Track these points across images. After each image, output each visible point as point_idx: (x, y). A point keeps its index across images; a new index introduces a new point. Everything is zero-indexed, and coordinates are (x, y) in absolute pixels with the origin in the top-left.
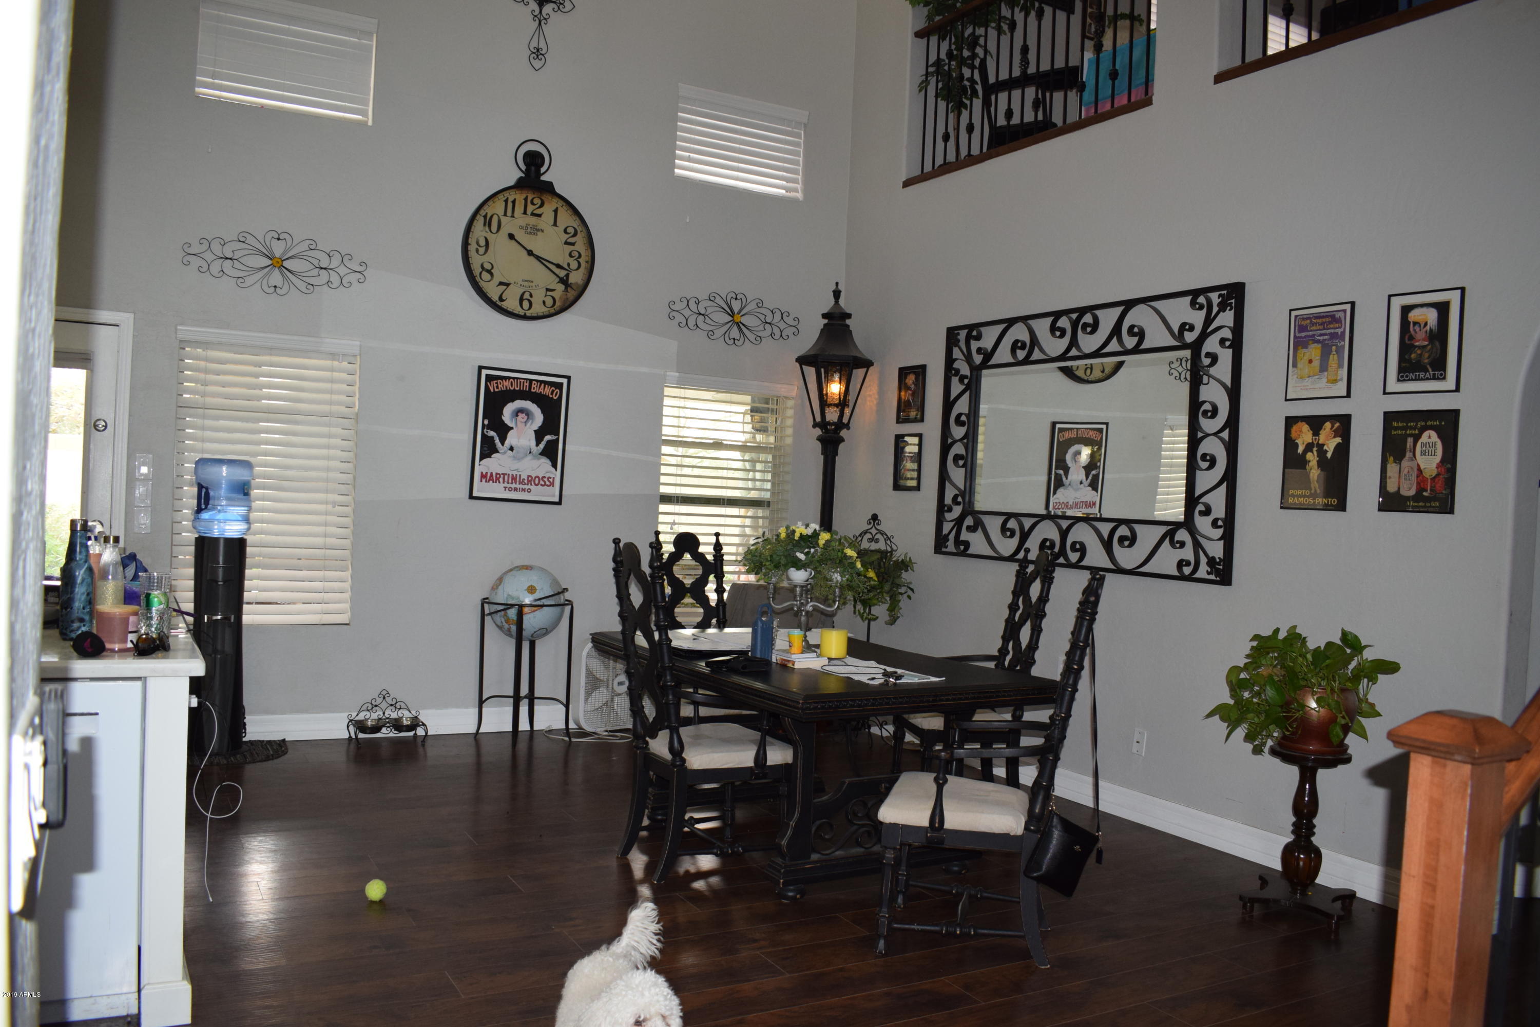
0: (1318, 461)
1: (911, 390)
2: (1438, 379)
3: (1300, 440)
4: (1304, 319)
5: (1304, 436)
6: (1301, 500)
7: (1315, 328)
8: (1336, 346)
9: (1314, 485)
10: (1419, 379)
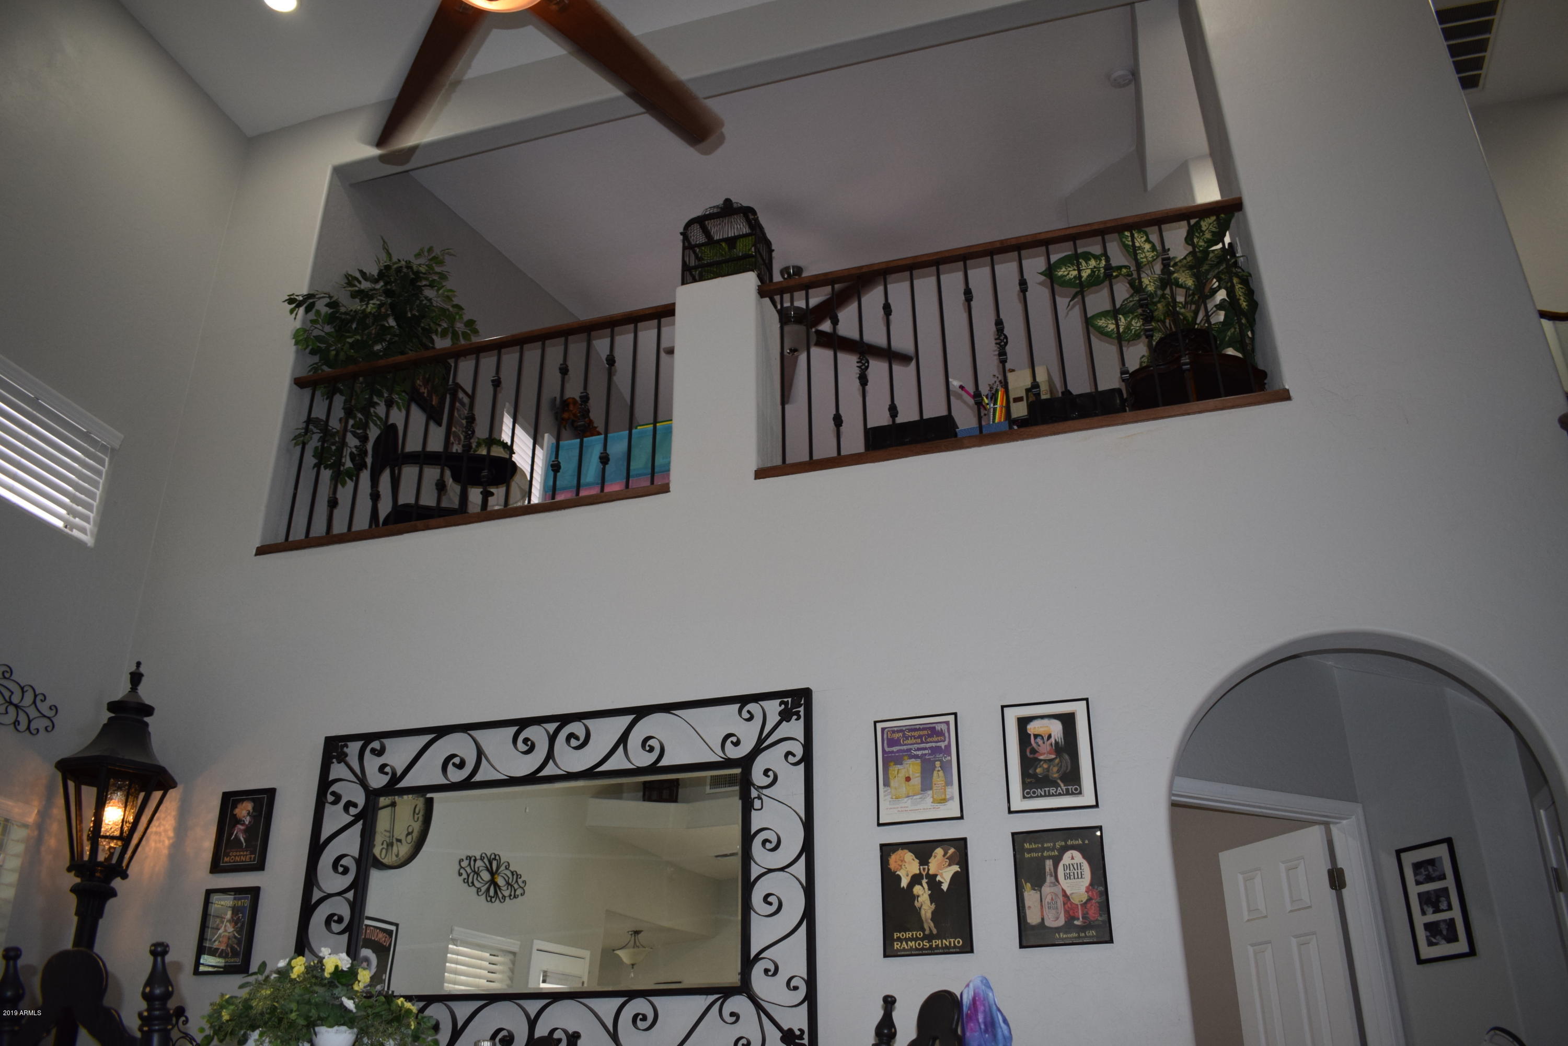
0: (930, 895)
1: (243, 824)
2: (1073, 794)
3: (902, 871)
4: (894, 732)
5: (907, 866)
6: (912, 944)
7: (909, 741)
8: (941, 761)
9: (929, 925)
10: (1050, 795)
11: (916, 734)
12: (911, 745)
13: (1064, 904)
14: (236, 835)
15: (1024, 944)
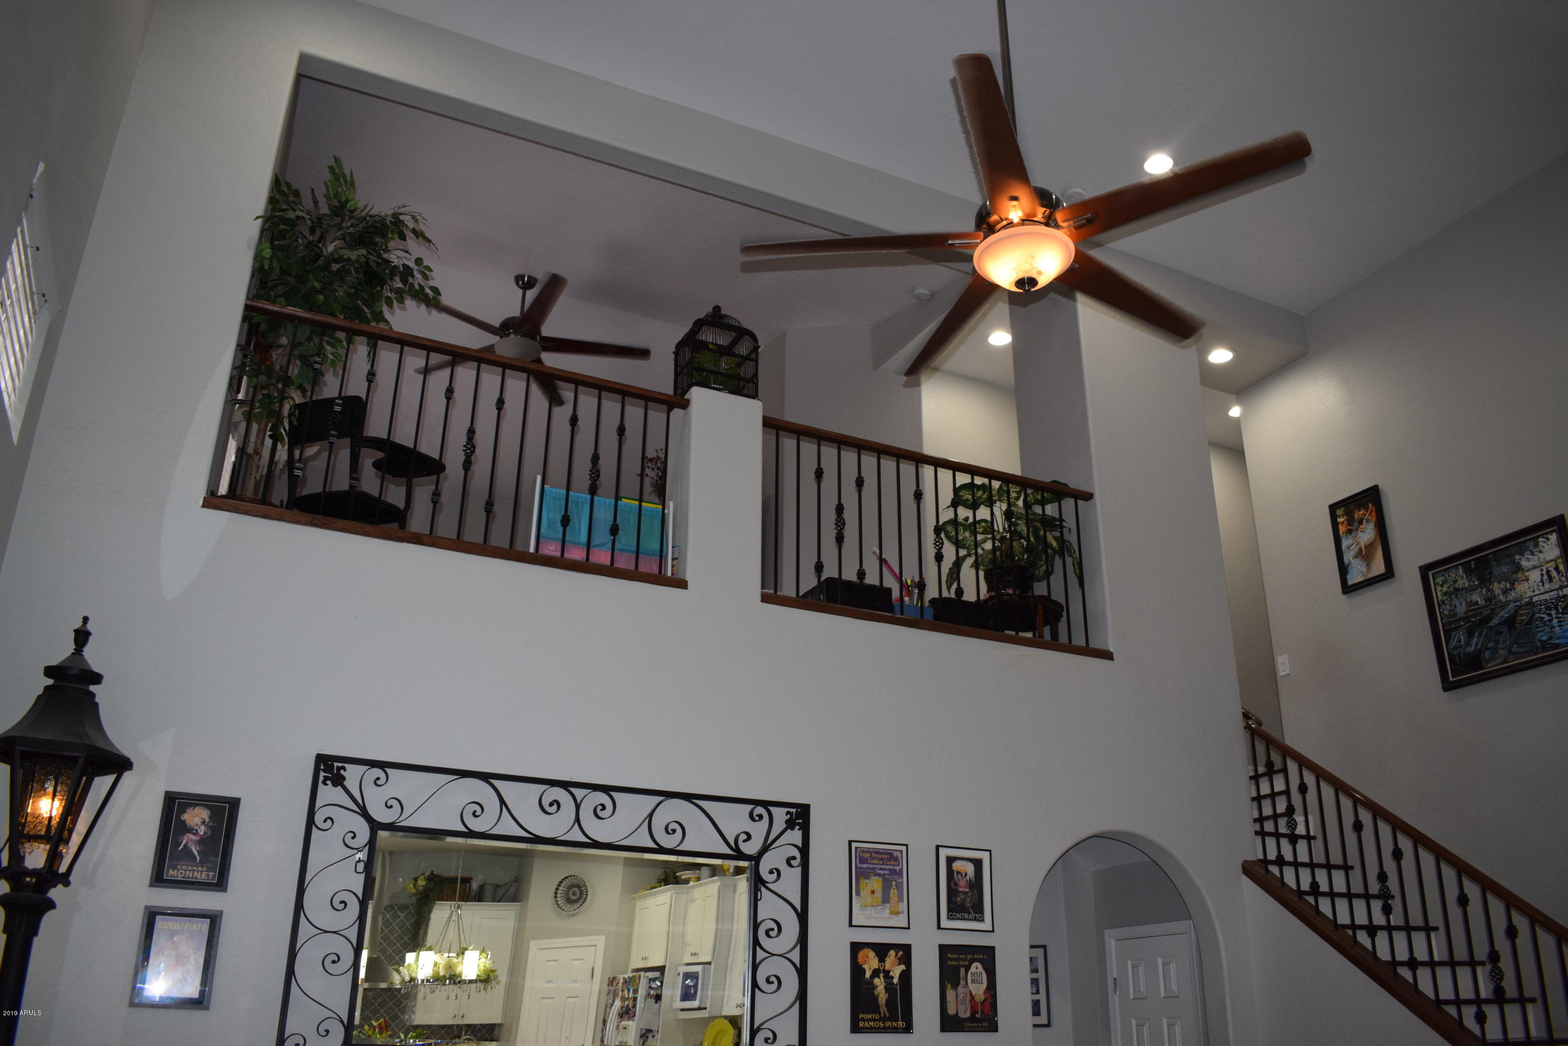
0: (885, 986)
1: (196, 834)
2: (978, 920)
3: (866, 965)
4: (864, 852)
5: (870, 962)
6: (871, 1023)
7: (874, 862)
8: (896, 881)
9: (883, 1009)
10: (963, 919)
11: (880, 856)
12: (876, 864)
13: (971, 1001)
14: (185, 845)
15: (944, 1029)
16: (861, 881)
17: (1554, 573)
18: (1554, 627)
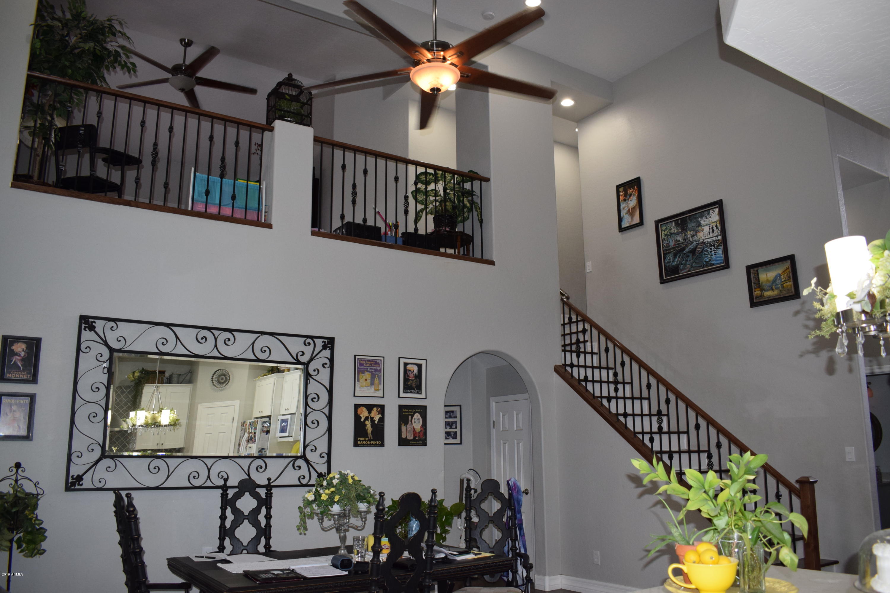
0: (371, 425)
1: (20, 356)
2: (419, 393)
3: (362, 415)
4: (362, 360)
5: (364, 413)
8: (378, 375)
9: (370, 436)
10: (411, 393)
11: (370, 363)
12: (367, 366)
14: (15, 362)
15: (400, 445)
16: (360, 375)
17: (715, 228)
18: (712, 255)
